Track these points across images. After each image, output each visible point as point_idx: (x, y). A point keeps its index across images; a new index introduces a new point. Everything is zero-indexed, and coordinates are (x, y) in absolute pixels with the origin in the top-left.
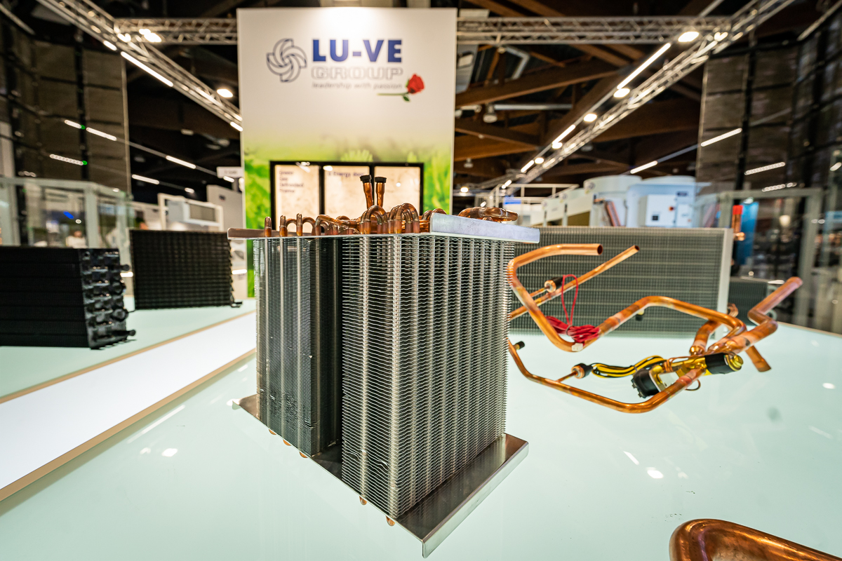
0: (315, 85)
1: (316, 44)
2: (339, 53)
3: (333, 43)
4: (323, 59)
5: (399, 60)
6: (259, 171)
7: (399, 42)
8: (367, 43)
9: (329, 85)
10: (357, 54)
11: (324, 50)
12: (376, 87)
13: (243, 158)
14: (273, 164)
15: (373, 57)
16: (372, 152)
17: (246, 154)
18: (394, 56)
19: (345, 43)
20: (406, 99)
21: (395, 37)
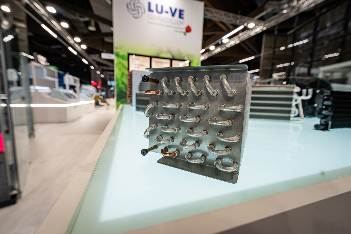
0: (149, 22)
1: (149, 4)
2: (159, 10)
3: (157, 6)
4: (152, 11)
5: (183, 18)
6: (122, 57)
7: (183, 11)
8: (171, 9)
9: (154, 23)
10: (167, 12)
11: (153, 7)
12: (174, 27)
13: (115, 50)
14: (129, 54)
15: (173, 15)
16: (172, 54)
17: (116, 48)
18: (181, 16)
19: (162, 7)
20: (185, 34)
21: (182, 8)
